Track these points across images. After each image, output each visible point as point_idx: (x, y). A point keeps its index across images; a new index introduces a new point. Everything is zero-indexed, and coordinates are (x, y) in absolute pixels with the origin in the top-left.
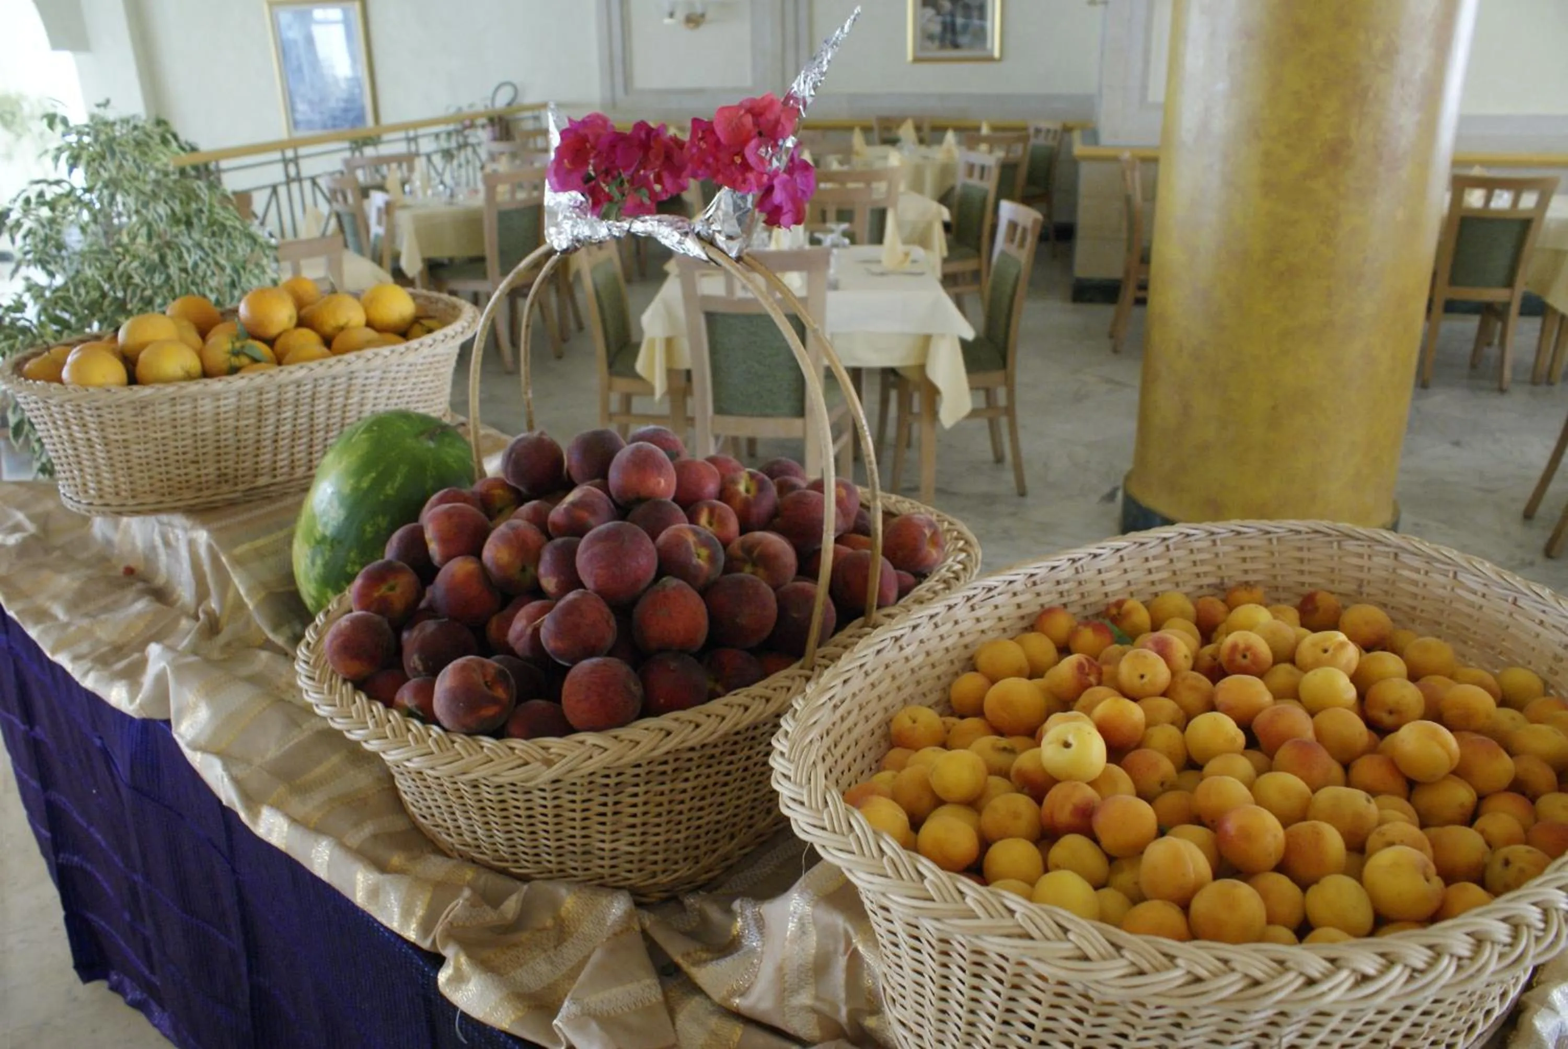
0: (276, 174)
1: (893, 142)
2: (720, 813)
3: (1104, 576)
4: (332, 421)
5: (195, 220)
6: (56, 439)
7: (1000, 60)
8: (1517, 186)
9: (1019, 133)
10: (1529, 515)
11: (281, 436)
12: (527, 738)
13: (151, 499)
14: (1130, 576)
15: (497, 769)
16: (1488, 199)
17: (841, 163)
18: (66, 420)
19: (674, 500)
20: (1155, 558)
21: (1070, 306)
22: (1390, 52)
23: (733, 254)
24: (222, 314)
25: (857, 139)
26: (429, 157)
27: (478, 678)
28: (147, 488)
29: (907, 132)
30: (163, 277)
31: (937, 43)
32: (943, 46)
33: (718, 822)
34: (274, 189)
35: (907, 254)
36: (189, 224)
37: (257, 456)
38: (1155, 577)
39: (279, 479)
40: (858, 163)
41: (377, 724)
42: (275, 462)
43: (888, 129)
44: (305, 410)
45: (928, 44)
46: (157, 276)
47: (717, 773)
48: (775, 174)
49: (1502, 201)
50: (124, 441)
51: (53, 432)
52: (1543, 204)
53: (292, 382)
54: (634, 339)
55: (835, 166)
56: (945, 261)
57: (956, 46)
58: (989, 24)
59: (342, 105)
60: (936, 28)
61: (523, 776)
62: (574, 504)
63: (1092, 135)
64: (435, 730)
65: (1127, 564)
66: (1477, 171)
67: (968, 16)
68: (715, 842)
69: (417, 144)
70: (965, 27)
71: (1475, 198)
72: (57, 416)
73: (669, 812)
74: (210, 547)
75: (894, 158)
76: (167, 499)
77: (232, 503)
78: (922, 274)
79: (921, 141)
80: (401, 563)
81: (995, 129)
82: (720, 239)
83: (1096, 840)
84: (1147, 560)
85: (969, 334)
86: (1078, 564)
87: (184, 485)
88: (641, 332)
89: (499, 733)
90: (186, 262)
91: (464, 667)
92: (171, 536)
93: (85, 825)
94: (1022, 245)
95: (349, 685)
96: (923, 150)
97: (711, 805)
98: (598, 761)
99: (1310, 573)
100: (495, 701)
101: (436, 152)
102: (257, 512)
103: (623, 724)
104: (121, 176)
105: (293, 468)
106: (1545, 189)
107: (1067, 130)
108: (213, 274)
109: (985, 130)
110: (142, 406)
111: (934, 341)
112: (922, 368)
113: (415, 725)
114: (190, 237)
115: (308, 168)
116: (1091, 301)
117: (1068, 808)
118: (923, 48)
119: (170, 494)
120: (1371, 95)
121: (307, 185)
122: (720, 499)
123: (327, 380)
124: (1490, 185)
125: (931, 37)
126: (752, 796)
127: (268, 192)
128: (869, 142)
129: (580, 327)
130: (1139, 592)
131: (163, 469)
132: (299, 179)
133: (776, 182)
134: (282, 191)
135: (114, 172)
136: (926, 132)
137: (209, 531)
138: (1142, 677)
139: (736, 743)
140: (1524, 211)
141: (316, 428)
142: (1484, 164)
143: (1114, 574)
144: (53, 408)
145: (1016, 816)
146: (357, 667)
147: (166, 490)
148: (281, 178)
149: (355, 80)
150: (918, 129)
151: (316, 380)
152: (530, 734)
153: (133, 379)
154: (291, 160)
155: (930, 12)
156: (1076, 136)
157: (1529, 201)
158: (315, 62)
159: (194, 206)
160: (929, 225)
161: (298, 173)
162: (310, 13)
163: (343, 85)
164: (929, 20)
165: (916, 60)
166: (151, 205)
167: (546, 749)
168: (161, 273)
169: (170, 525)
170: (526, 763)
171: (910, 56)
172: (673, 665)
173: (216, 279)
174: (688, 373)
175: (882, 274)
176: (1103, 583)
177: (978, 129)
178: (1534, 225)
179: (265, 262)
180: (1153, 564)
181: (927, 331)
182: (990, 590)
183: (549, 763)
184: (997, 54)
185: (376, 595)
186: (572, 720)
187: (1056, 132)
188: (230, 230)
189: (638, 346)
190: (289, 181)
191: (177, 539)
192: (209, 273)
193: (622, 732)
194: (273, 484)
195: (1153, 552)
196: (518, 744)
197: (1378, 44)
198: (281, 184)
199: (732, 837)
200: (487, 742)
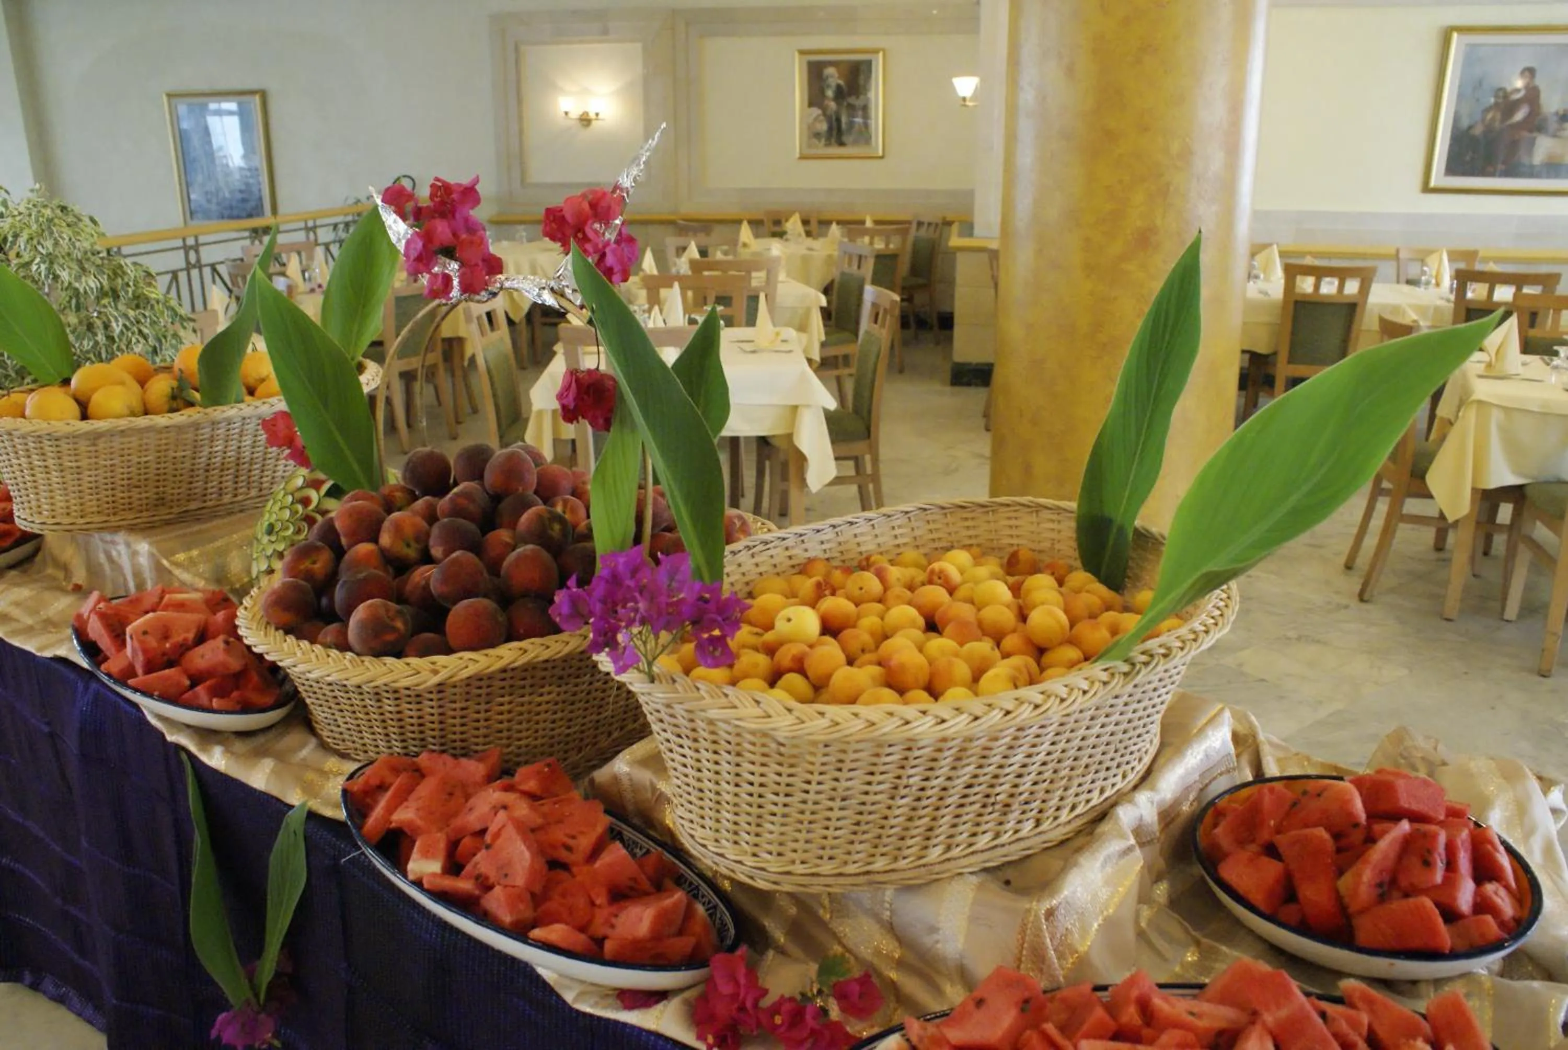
0: (177, 260)
1: (780, 234)
2: (569, 727)
3: (858, 539)
4: (256, 455)
5: (122, 293)
6: (16, 467)
7: (882, 157)
8: (1342, 274)
9: (901, 227)
10: (1349, 567)
11: (212, 466)
12: (421, 656)
13: (97, 519)
14: (880, 540)
15: (396, 677)
16: (1317, 286)
17: (726, 253)
18: (28, 450)
19: (536, 492)
20: (899, 527)
21: (948, 389)
22: (1186, 154)
23: (578, 303)
24: (155, 370)
25: (745, 233)
26: (327, 246)
27: (382, 612)
28: (95, 509)
29: (793, 225)
30: (91, 344)
31: (823, 141)
32: (828, 144)
33: (568, 735)
34: (175, 275)
35: (778, 334)
36: (116, 297)
37: (191, 483)
38: (900, 541)
39: (209, 504)
40: (744, 254)
41: (303, 653)
42: (206, 489)
43: (778, 223)
44: (234, 445)
45: (815, 141)
46: (85, 343)
47: (565, 692)
48: (607, 244)
49: (1329, 287)
50: (78, 467)
51: (14, 461)
52: (1365, 289)
53: (225, 419)
54: (524, 416)
55: (719, 256)
56: (823, 345)
57: (841, 144)
58: (872, 123)
59: (239, 196)
60: (823, 127)
61: (415, 682)
62: (456, 494)
63: (968, 229)
64: (349, 655)
65: (877, 531)
66: (1309, 261)
67: (852, 115)
68: (566, 752)
69: (315, 234)
70: (851, 124)
71: (1306, 285)
72: (19, 447)
73: (529, 721)
74: (152, 555)
75: (776, 248)
76: (112, 518)
77: (168, 523)
78: (790, 351)
79: (808, 234)
80: (319, 544)
81: (877, 222)
82: (568, 291)
83: (807, 677)
84: (893, 528)
85: (832, 404)
86: (838, 529)
87: (127, 507)
88: (530, 404)
89: (399, 655)
90: (113, 332)
91: (370, 606)
92: (114, 553)
93: (21, 820)
94: (883, 326)
95: (281, 632)
96: (809, 242)
97: (561, 719)
98: (472, 670)
99: (1018, 536)
100: (394, 629)
101: (334, 242)
102: (188, 530)
103: (493, 646)
104: (56, 253)
105: (221, 495)
106: (1366, 278)
107: (948, 223)
108: (138, 341)
109: (869, 224)
110: (96, 436)
111: (799, 410)
112: (789, 437)
113: (334, 653)
114: (117, 309)
115: (208, 255)
116: (969, 384)
117: (789, 657)
118: (810, 146)
119: (114, 514)
120: (1172, 189)
121: (207, 271)
122: (573, 495)
123: (254, 420)
124: (1319, 273)
125: (817, 135)
126: (594, 717)
127: (168, 277)
128: (757, 236)
129: (475, 411)
130: (887, 552)
131: (110, 492)
132: (199, 266)
133: (607, 250)
134: (183, 276)
135: (51, 250)
136: (814, 226)
137: (150, 544)
138: (861, 589)
139: (579, 669)
140: (1348, 296)
141: (242, 461)
142: (1316, 255)
143: (869, 538)
144: (17, 440)
145: (756, 665)
146: (287, 617)
147: (111, 511)
148: (183, 265)
149: (254, 171)
150: (805, 222)
151: (244, 419)
152: (423, 653)
153: (84, 416)
154: (191, 247)
155: (816, 111)
156: (955, 228)
157: (1352, 287)
158: (210, 153)
159: (119, 281)
160: (808, 311)
161: (198, 260)
162: (206, 105)
163: (237, 176)
164: (816, 119)
165: (803, 157)
166: (83, 279)
167: (433, 663)
168: (89, 340)
169: (113, 543)
170: (419, 673)
171: (797, 155)
172: (530, 605)
173: (140, 346)
174: (573, 442)
175: (754, 352)
176: (858, 544)
177: (863, 222)
178: (1358, 309)
179: (182, 333)
180: (898, 532)
181: (794, 403)
182: (767, 543)
183: (436, 672)
184: (880, 153)
185: (302, 567)
186: (453, 643)
187: (937, 225)
188: (153, 302)
189: (527, 420)
190: (189, 267)
191: (119, 554)
192: (134, 340)
193: (490, 652)
194: (203, 508)
195: (899, 522)
196: (414, 661)
197: (1175, 147)
198: (181, 270)
199: (580, 750)
200: (389, 660)
